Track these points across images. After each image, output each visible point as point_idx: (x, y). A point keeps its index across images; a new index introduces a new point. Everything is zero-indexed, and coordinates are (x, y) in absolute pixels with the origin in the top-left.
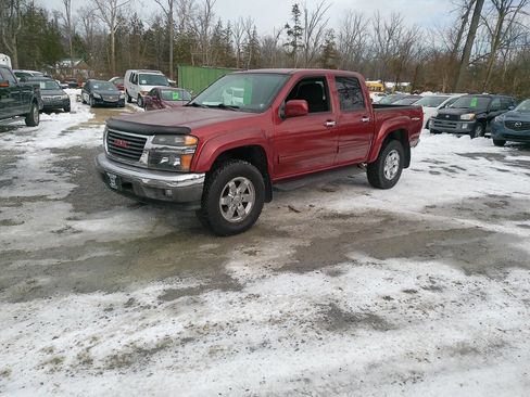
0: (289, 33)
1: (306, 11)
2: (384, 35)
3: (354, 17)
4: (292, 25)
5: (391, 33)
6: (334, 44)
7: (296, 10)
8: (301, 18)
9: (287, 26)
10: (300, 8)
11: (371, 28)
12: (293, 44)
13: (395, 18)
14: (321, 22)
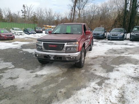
0: (23, 12)
1: (27, 7)
2: (48, 14)
3: (40, 9)
4: (23, 10)
5: (50, 13)
6: (36, 16)
7: (24, 6)
8: (26, 8)
9: (22, 10)
10: (25, 6)
11: (44, 12)
12: (24, 15)
13: (50, 10)
14: (32, 10)
